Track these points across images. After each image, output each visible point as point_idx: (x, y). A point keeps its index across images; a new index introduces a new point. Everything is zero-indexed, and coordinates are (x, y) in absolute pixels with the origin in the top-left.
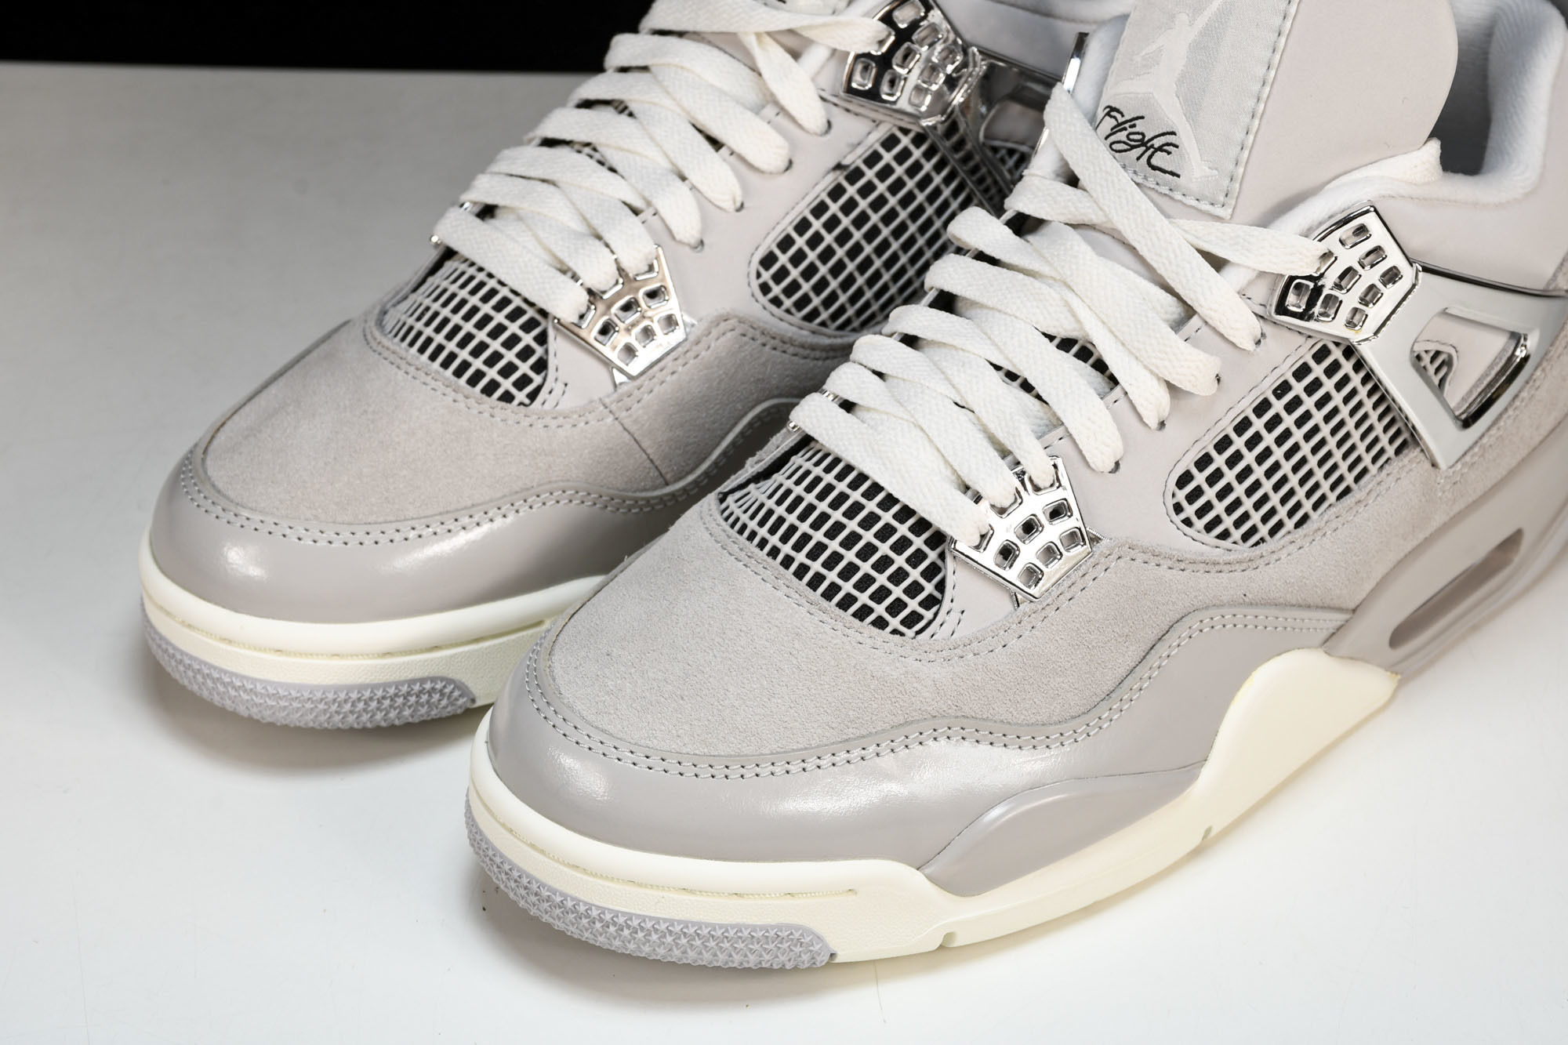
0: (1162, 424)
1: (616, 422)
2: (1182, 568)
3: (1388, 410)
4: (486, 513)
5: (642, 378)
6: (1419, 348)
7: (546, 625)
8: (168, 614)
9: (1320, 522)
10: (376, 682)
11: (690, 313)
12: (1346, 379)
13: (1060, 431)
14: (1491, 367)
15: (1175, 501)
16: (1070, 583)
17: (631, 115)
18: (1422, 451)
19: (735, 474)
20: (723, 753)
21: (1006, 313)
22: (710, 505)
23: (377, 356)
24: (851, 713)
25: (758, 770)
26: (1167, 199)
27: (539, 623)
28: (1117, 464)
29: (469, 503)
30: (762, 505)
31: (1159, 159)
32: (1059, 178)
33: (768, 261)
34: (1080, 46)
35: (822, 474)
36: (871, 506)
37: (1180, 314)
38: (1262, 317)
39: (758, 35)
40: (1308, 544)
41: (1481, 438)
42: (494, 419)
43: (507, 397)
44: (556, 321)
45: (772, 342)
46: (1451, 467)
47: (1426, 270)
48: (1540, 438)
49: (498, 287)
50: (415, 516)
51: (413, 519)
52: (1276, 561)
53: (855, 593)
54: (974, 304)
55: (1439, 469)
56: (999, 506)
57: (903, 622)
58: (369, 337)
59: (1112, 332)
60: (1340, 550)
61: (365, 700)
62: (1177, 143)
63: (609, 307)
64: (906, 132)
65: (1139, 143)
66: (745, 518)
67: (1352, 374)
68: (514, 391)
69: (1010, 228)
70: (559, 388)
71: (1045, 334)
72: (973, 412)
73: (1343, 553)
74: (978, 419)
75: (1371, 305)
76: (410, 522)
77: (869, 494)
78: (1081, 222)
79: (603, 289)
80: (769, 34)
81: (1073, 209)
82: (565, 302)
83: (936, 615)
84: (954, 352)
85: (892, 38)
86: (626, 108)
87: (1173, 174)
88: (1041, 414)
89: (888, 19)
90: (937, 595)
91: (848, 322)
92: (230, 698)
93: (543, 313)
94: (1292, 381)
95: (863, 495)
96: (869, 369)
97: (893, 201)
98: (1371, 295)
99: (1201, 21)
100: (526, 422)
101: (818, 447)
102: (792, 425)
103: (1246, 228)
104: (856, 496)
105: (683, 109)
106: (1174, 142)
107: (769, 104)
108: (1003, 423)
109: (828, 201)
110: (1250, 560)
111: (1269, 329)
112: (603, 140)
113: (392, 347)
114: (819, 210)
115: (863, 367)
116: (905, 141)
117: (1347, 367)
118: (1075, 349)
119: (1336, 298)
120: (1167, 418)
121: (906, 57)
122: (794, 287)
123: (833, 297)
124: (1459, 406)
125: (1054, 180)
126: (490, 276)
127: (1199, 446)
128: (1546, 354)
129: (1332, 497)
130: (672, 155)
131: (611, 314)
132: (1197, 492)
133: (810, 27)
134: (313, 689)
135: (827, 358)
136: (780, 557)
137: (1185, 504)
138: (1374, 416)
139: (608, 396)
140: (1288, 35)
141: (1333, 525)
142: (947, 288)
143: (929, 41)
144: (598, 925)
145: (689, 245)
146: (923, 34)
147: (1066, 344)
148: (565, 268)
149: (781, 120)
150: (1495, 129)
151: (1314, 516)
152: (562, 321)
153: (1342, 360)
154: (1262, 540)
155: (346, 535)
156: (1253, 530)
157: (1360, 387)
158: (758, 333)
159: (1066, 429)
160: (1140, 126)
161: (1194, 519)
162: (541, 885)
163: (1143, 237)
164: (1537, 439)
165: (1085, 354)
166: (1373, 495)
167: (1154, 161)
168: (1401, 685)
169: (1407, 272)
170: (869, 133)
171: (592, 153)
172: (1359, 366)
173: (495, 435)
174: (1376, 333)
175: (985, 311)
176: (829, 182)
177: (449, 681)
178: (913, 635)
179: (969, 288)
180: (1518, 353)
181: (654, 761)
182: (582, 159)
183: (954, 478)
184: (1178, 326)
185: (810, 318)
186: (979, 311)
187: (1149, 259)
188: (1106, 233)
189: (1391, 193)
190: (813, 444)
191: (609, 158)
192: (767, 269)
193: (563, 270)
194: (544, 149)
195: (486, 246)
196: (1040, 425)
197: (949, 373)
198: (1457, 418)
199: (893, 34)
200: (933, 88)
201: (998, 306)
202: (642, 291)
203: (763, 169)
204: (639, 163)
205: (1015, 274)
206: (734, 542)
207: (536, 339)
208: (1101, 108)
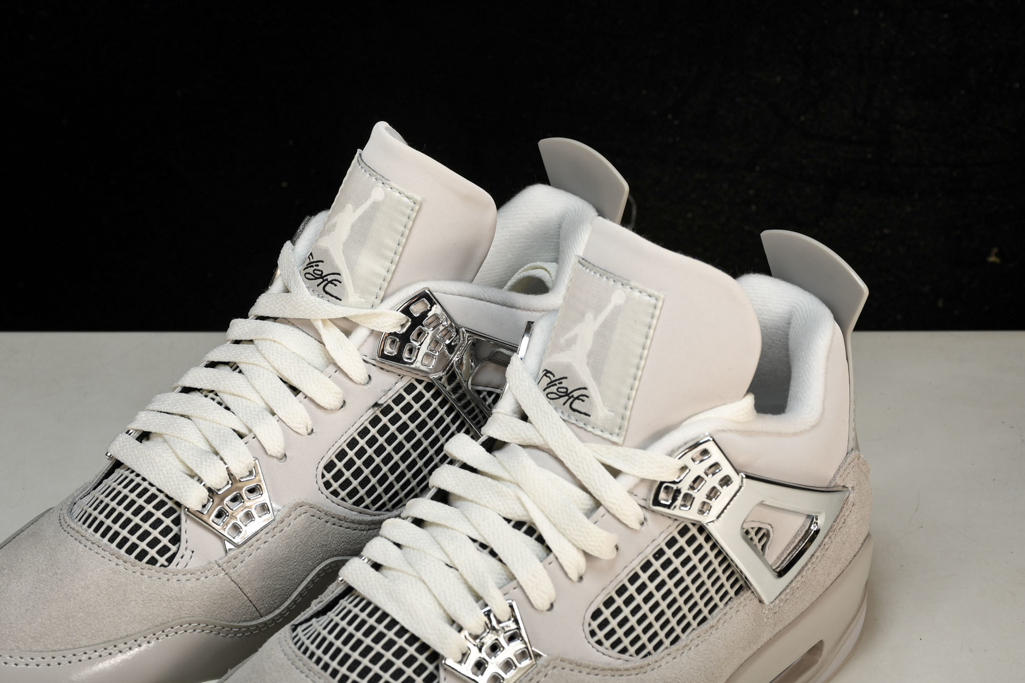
0: (581, 578)
1: (226, 576)
2: (596, 673)
3: (729, 566)
4: (136, 641)
5: (245, 546)
6: (747, 526)
9: (687, 640)
11: (277, 503)
12: (700, 547)
13: (514, 583)
14: (795, 537)
15: (591, 629)
17: (240, 372)
18: (752, 592)
19: (304, 611)
21: (480, 504)
22: (285, 634)
23: (67, 534)
26: (582, 430)
28: (552, 605)
29: (125, 634)
30: (319, 634)
31: (577, 405)
32: (516, 415)
33: (330, 466)
34: (528, 329)
35: (359, 613)
36: (391, 635)
37: (592, 505)
38: (644, 507)
39: (324, 321)
40: (679, 656)
41: (790, 583)
42: (143, 576)
43: (153, 561)
44: (186, 510)
45: (332, 519)
46: (772, 603)
47: (748, 477)
48: (831, 582)
49: (149, 487)
50: (87, 645)
51: (85, 646)
52: (659, 667)
54: (460, 498)
55: (764, 604)
56: (474, 633)
58: (62, 521)
59: (547, 517)
60: (701, 659)
62: (588, 395)
63: (223, 500)
64: (420, 382)
65: (565, 394)
66: (307, 643)
67: (704, 543)
68: (157, 557)
69: (484, 447)
70: (188, 554)
71: (505, 519)
72: (457, 570)
73: (703, 661)
74: (461, 575)
75: (714, 499)
76: (82, 649)
77: (389, 627)
78: (529, 444)
79: (219, 488)
80: (331, 320)
81: (524, 436)
82: (193, 497)
84: (446, 530)
85: (410, 323)
86: (238, 367)
87: (586, 414)
88: (502, 572)
89: (406, 311)
91: (384, 505)
93: (178, 504)
94: (665, 548)
95: (385, 627)
96: (391, 541)
97: (412, 426)
98: (713, 493)
100: (164, 579)
101: (357, 594)
102: (340, 579)
103: (633, 450)
104: (381, 628)
105: (274, 367)
106: (586, 394)
107: (331, 364)
108: (477, 577)
109: (370, 427)
110: (641, 667)
111: (649, 515)
112: (221, 389)
113: (76, 528)
114: (364, 433)
115: (387, 540)
116: (420, 388)
117: (701, 539)
118: (525, 528)
119: (691, 495)
120: (585, 574)
121: (419, 334)
122: (347, 483)
123: (373, 489)
124: (775, 563)
125: (512, 416)
126: (144, 479)
127: (605, 592)
128: (831, 528)
129: (694, 624)
130: (266, 399)
131: (223, 504)
132: (605, 623)
133: (357, 316)
135: (369, 530)
136: (330, 670)
137: (597, 630)
138: (720, 571)
139: (221, 559)
141: (696, 642)
142: (443, 487)
143: (433, 325)
145: (276, 457)
146: (430, 320)
147: (518, 525)
148: (193, 474)
149: (338, 375)
150: (793, 383)
151: (683, 636)
152: (190, 510)
153: (697, 535)
154: (649, 653)
155: (38, 659)
156: (643, 647)
157: (709, 552)
158: (322, 514)
159: (518, 582)
160: (565, 383)
161: (604, 640)
163: (568, 455)
164: (829, 582)
165: (531, 531)
166: (722, 621)
167: (574, 406)
169: (736, 479)
170: (396, 383)
171: (215, 397)
172: (708, 538)
173: (144, 587)
174: (718, 518)
175: (467, 503)
176: (370, 414)
179: (457, 487)
180: (812, 527)
182: (208, 400)
183: (444, 615)
184: (589, 513)
185: (357, 503)
186: (463, 503)
187: (571, 470)
188: (544, 451)
189: (723, 428)
190: (354, 592)
191: (225, 400)
192: (329, 472)
193: (193, 475)
194: (184, 394)
195: (141, 459)
196: (501, 579)
197: (443, 544)
198: (774, 570)
199: (410, 320)
200: (437, 354)
201: (475, 500)
202: (244, 489)
203: (326, 406)
204: (245, 404)
205: (486, 478)
206: (300, 660)
207: (173, 521)
208: (541, 371)
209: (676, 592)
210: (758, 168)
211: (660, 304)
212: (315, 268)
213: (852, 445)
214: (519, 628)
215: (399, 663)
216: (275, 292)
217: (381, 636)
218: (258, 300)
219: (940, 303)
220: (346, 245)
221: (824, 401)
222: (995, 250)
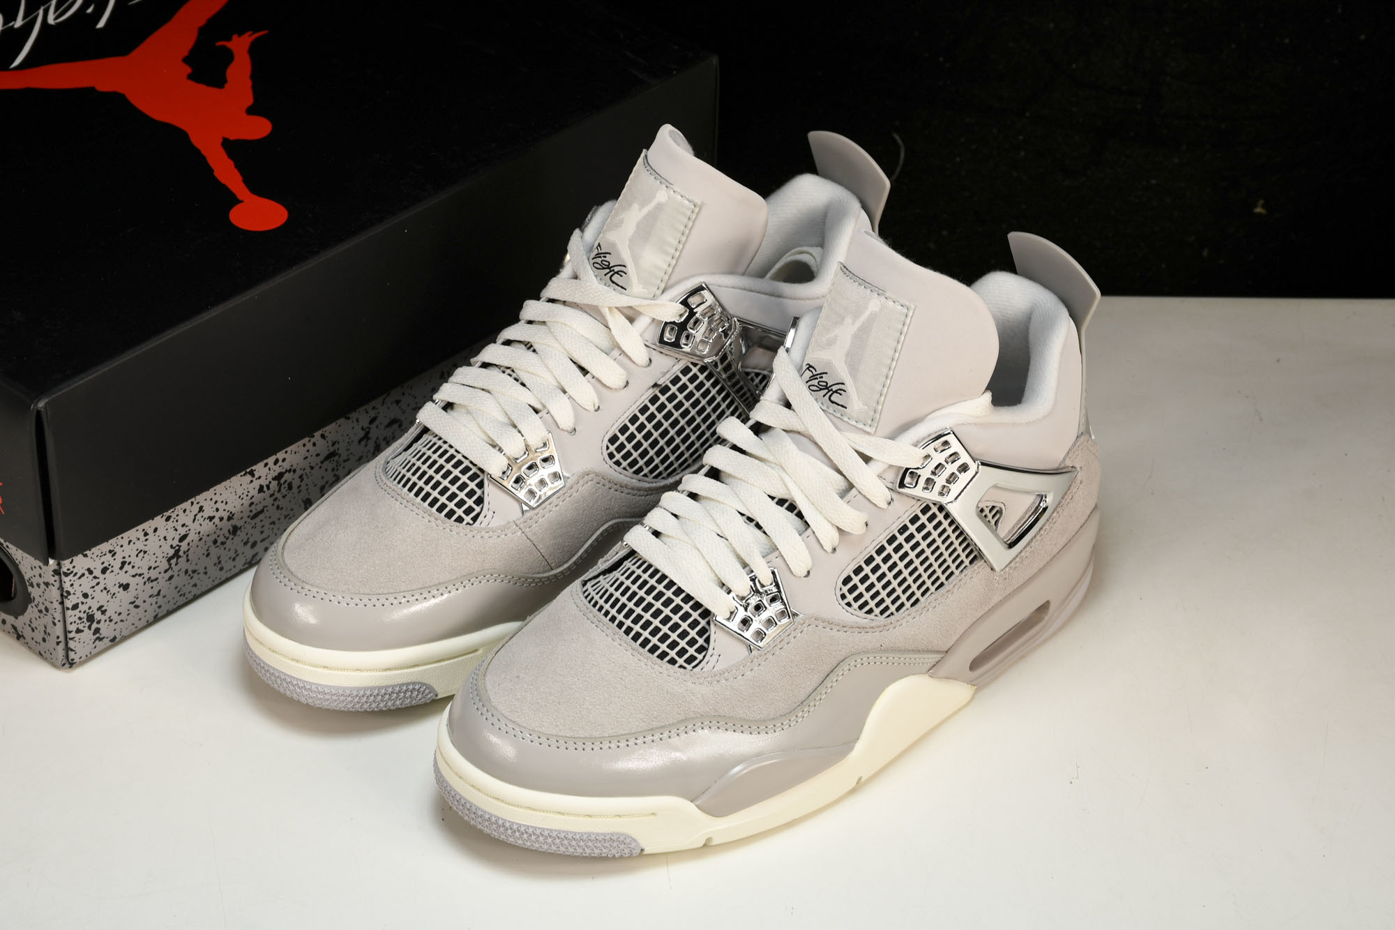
0: (834, 550)
1: (523, 534)
2: (845, 630)
3: (965, 539)
4: (446, 588)
5: (539, 508)
6: (981, 506)
7: (480, 652)
8: (261, 643)
9: (925, 603)
10: (382, 685)
11: (568, 472)
12: (940, 523)
13: (776, 553)
14: (1026, 513)
15: (842, 593)
16: (781, 639)
17: (534, 351)
18: (986, 562)
19: (592, 568)
20: (581, 736)
21: (748, 483)
22: (576, 588)
23: (384, 492)
24: (655, 713)
25: (601, 746)
26: (839, 420)
27: (476, 650)
28: (809, 572)
29: (437, 582)
30: (607, 591)
31: (835, 397)
32: (781, 403)
33: (613, 440)
34: (795, 322)
35: (642, 574)
36: (669, 594)
37: (846, 487)
38: (892, 490)
39: (610, 308)
40: (918, 616)
41: (1020, 553)
42: (453, 532)
43: (460, 520)
44: (489, 475)
45: (615, 486)
46: (1002, 570)
47: (983, 464)
49: (455, 454)
51: (405, 591)
52: (900, 625)
53: (659, 644)
54: (730, 476)
55: (996, 571)
56: (741, 595)
57: (685, 661)
58: (378, 479)
59: (807, 497)
60: (937, 618)
61: (374, 696)
62: (845, 389)
63: (520, 468)
64: (695, 365)
65: (825, 387)
66: (597, 598)
67: (943, 520)
68: (464, 516)
69: (752, 431)
70: (490, 514)
71: (769, 496)
72: (727, 540)
73: (939, 621)
74: (731, 545)
75: (952, 484)
76: (403, 593)
77: (668, 587)
78: (792, 430)
79: (517, 457)
80: (616, 308)
81: (787, 422)
82: (494, 464)
83: (704, 657)
84: (718, 504)
85: (687, 314)
86: (531, 346)
87: (843, 406)
88: (766, 542)
89: (685, 303)
90: (705, 645)
91: (660, 473)
92: (296, 693)
93: (482, 471)
94: (909, 525)
95: (664, 587)
96: (670, 512)
97: (687, 405)
98: (952, 479)
99: (858, 323)
100: (470, 535)
101: (639, 557)
102: (625, 540)
103: (883, 440)
104: (660, 587)
105: (565, 350)
106: (843, 388)
107: (614, 348)
108: (744, 548)
109: (649, 405)
110: (885, 626)
111: (895, 496)
112: (518, 366)
113: (392, 487)
114: (644, 410)
115: (666, 511)
116: (695, 370)
117: (940, 517)
118: (786, 505)
119: (933, 480)
120: (837, 546)
121: (695, 323)
122: (629, 454)
123: (651, 460)
124: (1006, 536)
125: (778, 403)
126: (451, 447)
127: (855, 562)
128: (1059, 504)
129: (933, 589)
130: (559, 377)
131: (521, 472)
132: (855, 587)
133: (640, 306)
134: (344, 689)
135: (647, 495)
136: (617, 622)
137: (847, 594)
138: (956, 543)
139: (518, 519)
140: (906, 335)
141: (933, 604)
142: (715, 465)
143: (709, 314)
144: (509, 832)
145: (567, 431)
146: (706, 311)
147: (781, 502)
148: (495, 444)
149: (622, 358)
150: (1030, 374)
151: (922, 599)
152: (493, 476)
153: (937, 513)
154: (892, 614)
155: (365, 600)
156: (887, 608)
157: (948, 528)
158: (607, 482)
159: (780, 552)
160: (825, 378)
161: (853, 603)
162: (477, 808)
163: (826, 441)
164: (1056, 551)
165: (792, 508)
166: (957, 587)
167: (833, 398)
168: (977, 691)
169: (973, 467)
170: (674, 366)
171: (511, 373)
172: (947, 516)
173: (452, 542)
174: (956, 499)
175: (736, 480)
176: (650, 393)
177: (423, 684)
178: (691, 668)
179: (727, 466)
180: (1041, 505)
181: (543, 739)
182: (505, 376)
183: (716, 579)
184: (843, 494)
185: (637, 472)
186: (733, 480)
187: (828, 454)
188: (805, 436)
189: (963, 422)
190: (636, 555)
191: (521, 377)
192: (612, 444)
193: (494, 446)
194: (483, 369)
195: (448, 428)
196: (765, 549)
197: (715, 517)
198: (1005, 542)
199: (688, 311)
200: (711, 341)
201: (744, 478)
202: (539, 458)
203: (611, 386)
204: (539, 382)
205: (754, 459)
206: (590, 612)
207: (477, 485)
208: (805, 364)
209: (917, 562)
210: (1028, 114)
211: (910, 314)
212: (603, 258)
213: (1082, 429)
214: (779, 591)
215: (676, 618)
216: (564, 277)
217: (661, 594)
218: (549, 283)
219: (1205, 253)
220: (631, 241)
221: (1056, 393)
222: (1261, 202)
